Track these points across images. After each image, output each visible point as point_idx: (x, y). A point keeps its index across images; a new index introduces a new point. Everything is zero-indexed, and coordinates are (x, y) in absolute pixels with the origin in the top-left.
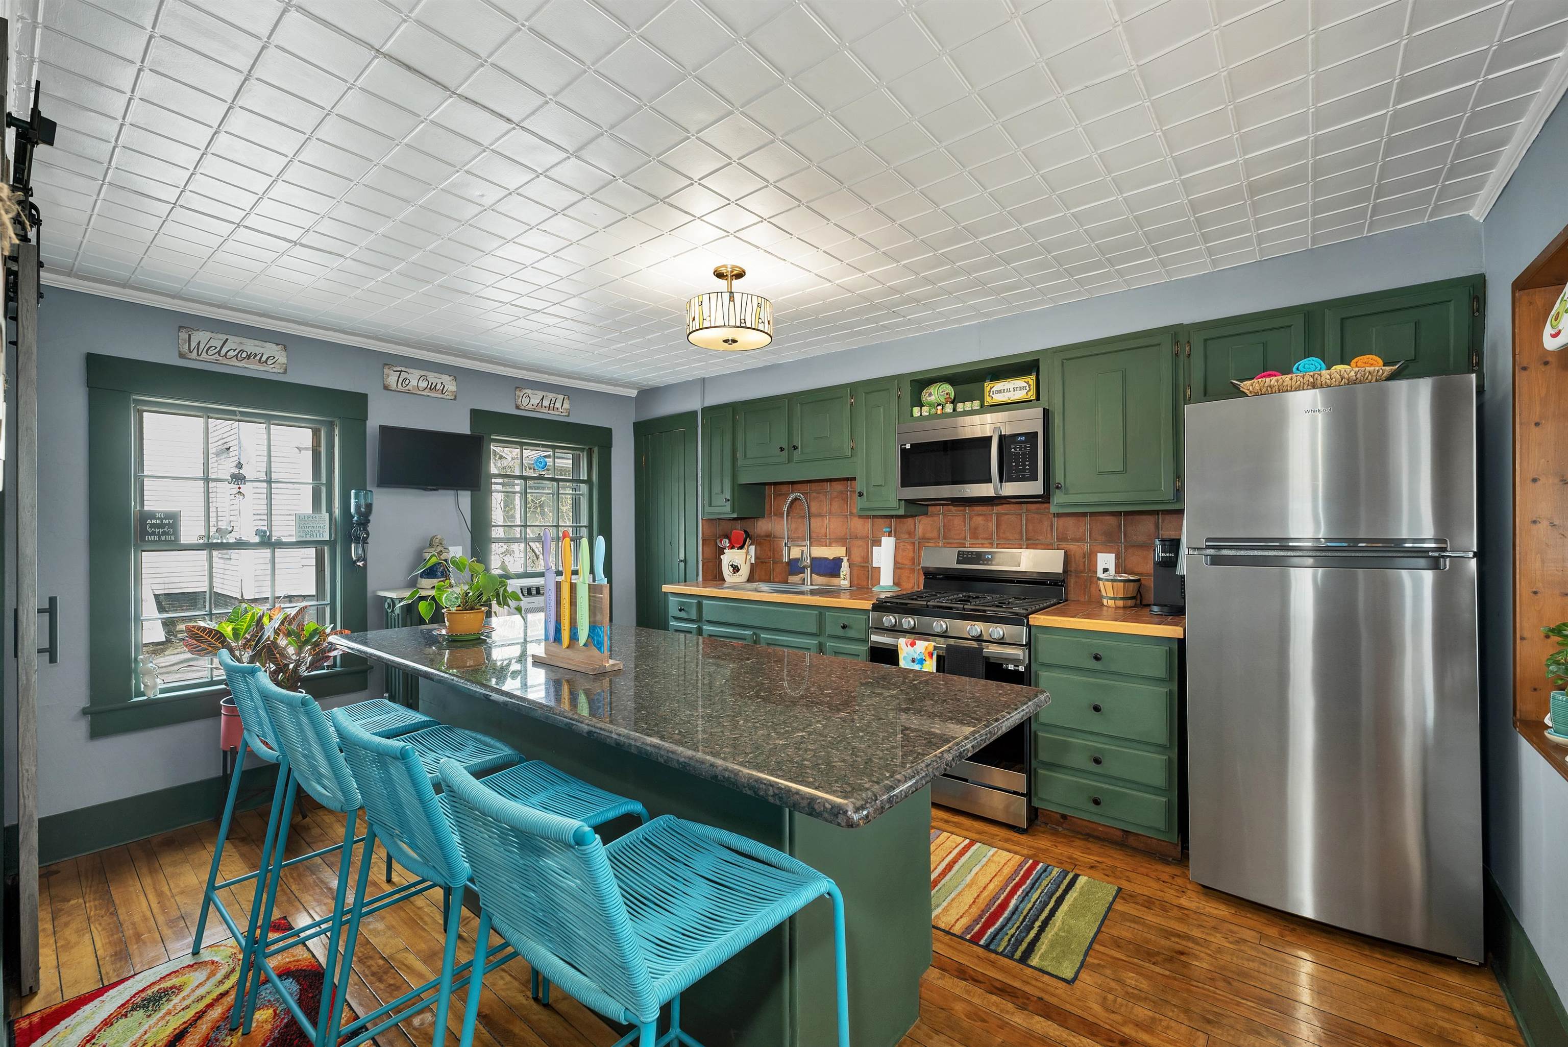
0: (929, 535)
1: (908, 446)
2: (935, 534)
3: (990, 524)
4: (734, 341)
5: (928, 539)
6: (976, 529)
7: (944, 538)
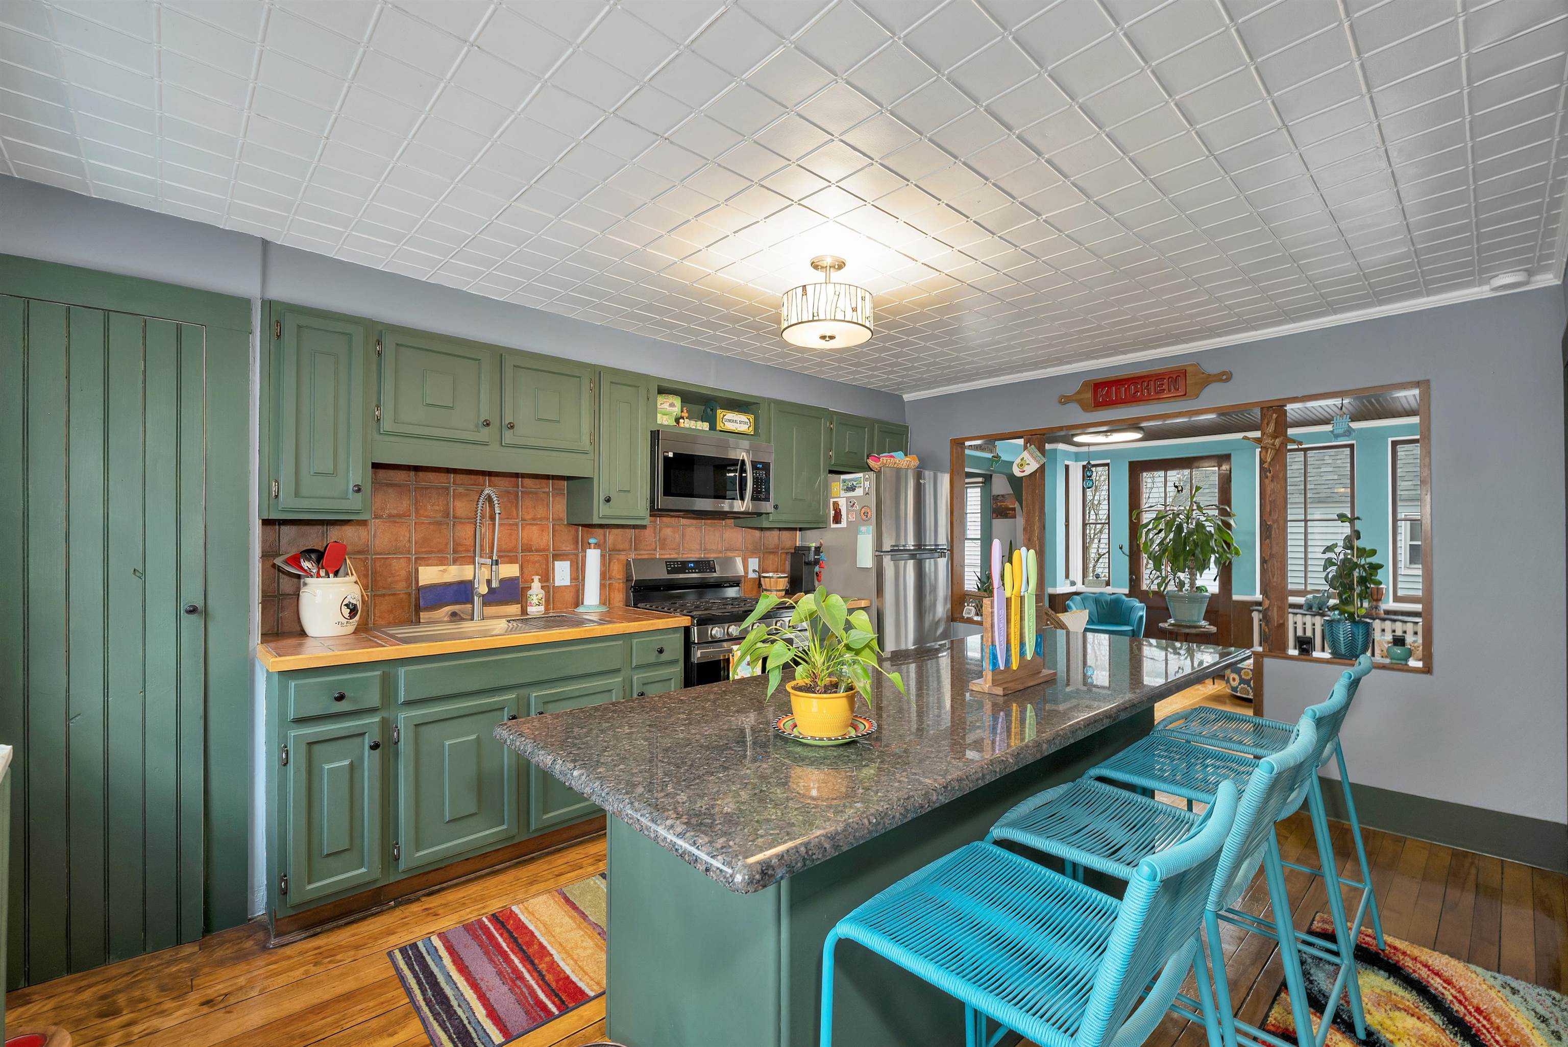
0: (620, 547)
1: (671, 455)
2: (626, 546)
3: (677, 536)
4: (832, 338)
5: (619, 551)
6: (665, 540)
7: (635, 550)
